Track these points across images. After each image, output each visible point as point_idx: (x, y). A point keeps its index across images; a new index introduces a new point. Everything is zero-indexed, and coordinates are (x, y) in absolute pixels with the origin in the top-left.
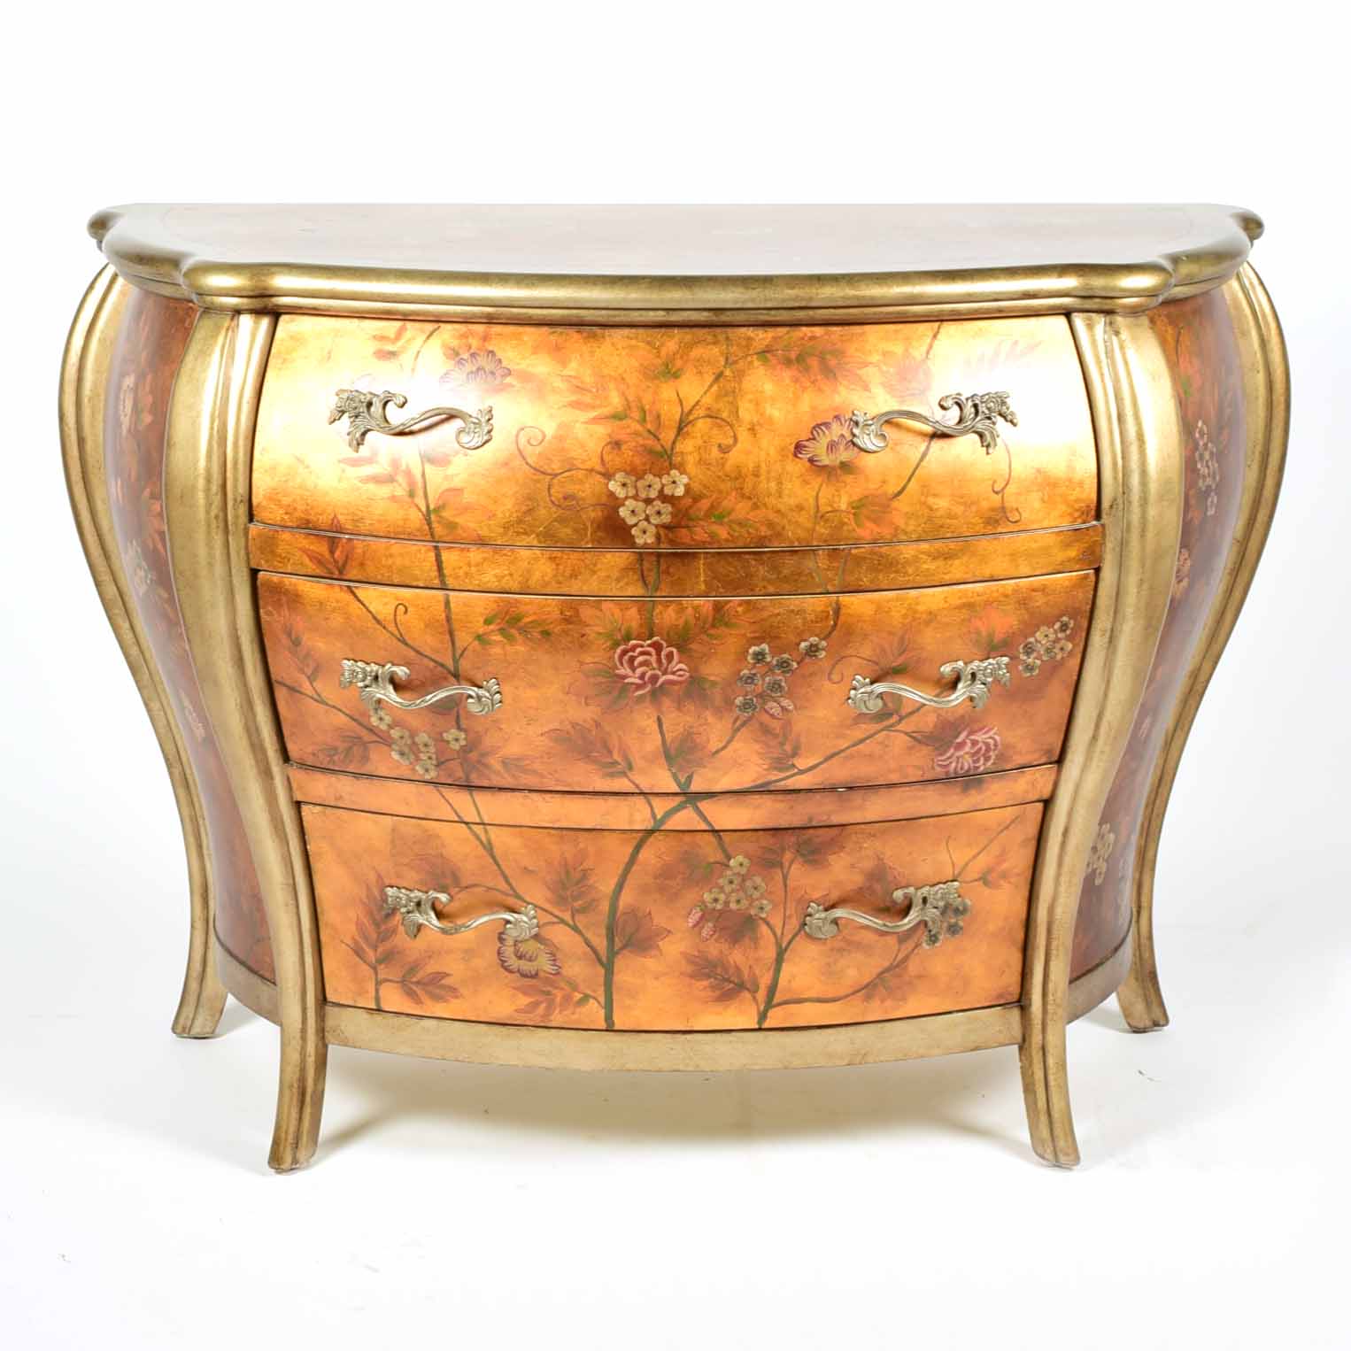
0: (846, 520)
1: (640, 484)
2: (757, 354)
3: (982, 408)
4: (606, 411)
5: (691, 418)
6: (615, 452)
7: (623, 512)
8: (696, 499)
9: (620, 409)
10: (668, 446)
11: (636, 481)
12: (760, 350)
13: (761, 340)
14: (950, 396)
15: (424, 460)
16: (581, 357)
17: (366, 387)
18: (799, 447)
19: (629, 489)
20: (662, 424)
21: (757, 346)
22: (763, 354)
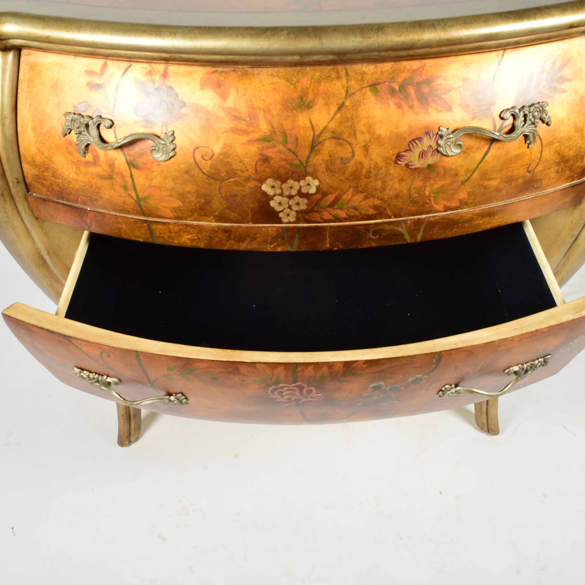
0: (428, 201)
1: (284, 186)
2: (370, 86)
3: (530, 117)
4: (257, 135)
5: (321, 139)
6: (266, 164)
7: (272, 204)
8: (325, 195)
9: (268, 133)
10: (303, 160)
11: (282, 184)
12: (372, 83)
13: (372, 74)
14: (508, 110)
15: (131, 166)
16: (237, 92)
17: (84, 111)
18: (399, 157)
19: (277, 189)
20: (299, 144)
21: (369, 79)
22: (374, 86)
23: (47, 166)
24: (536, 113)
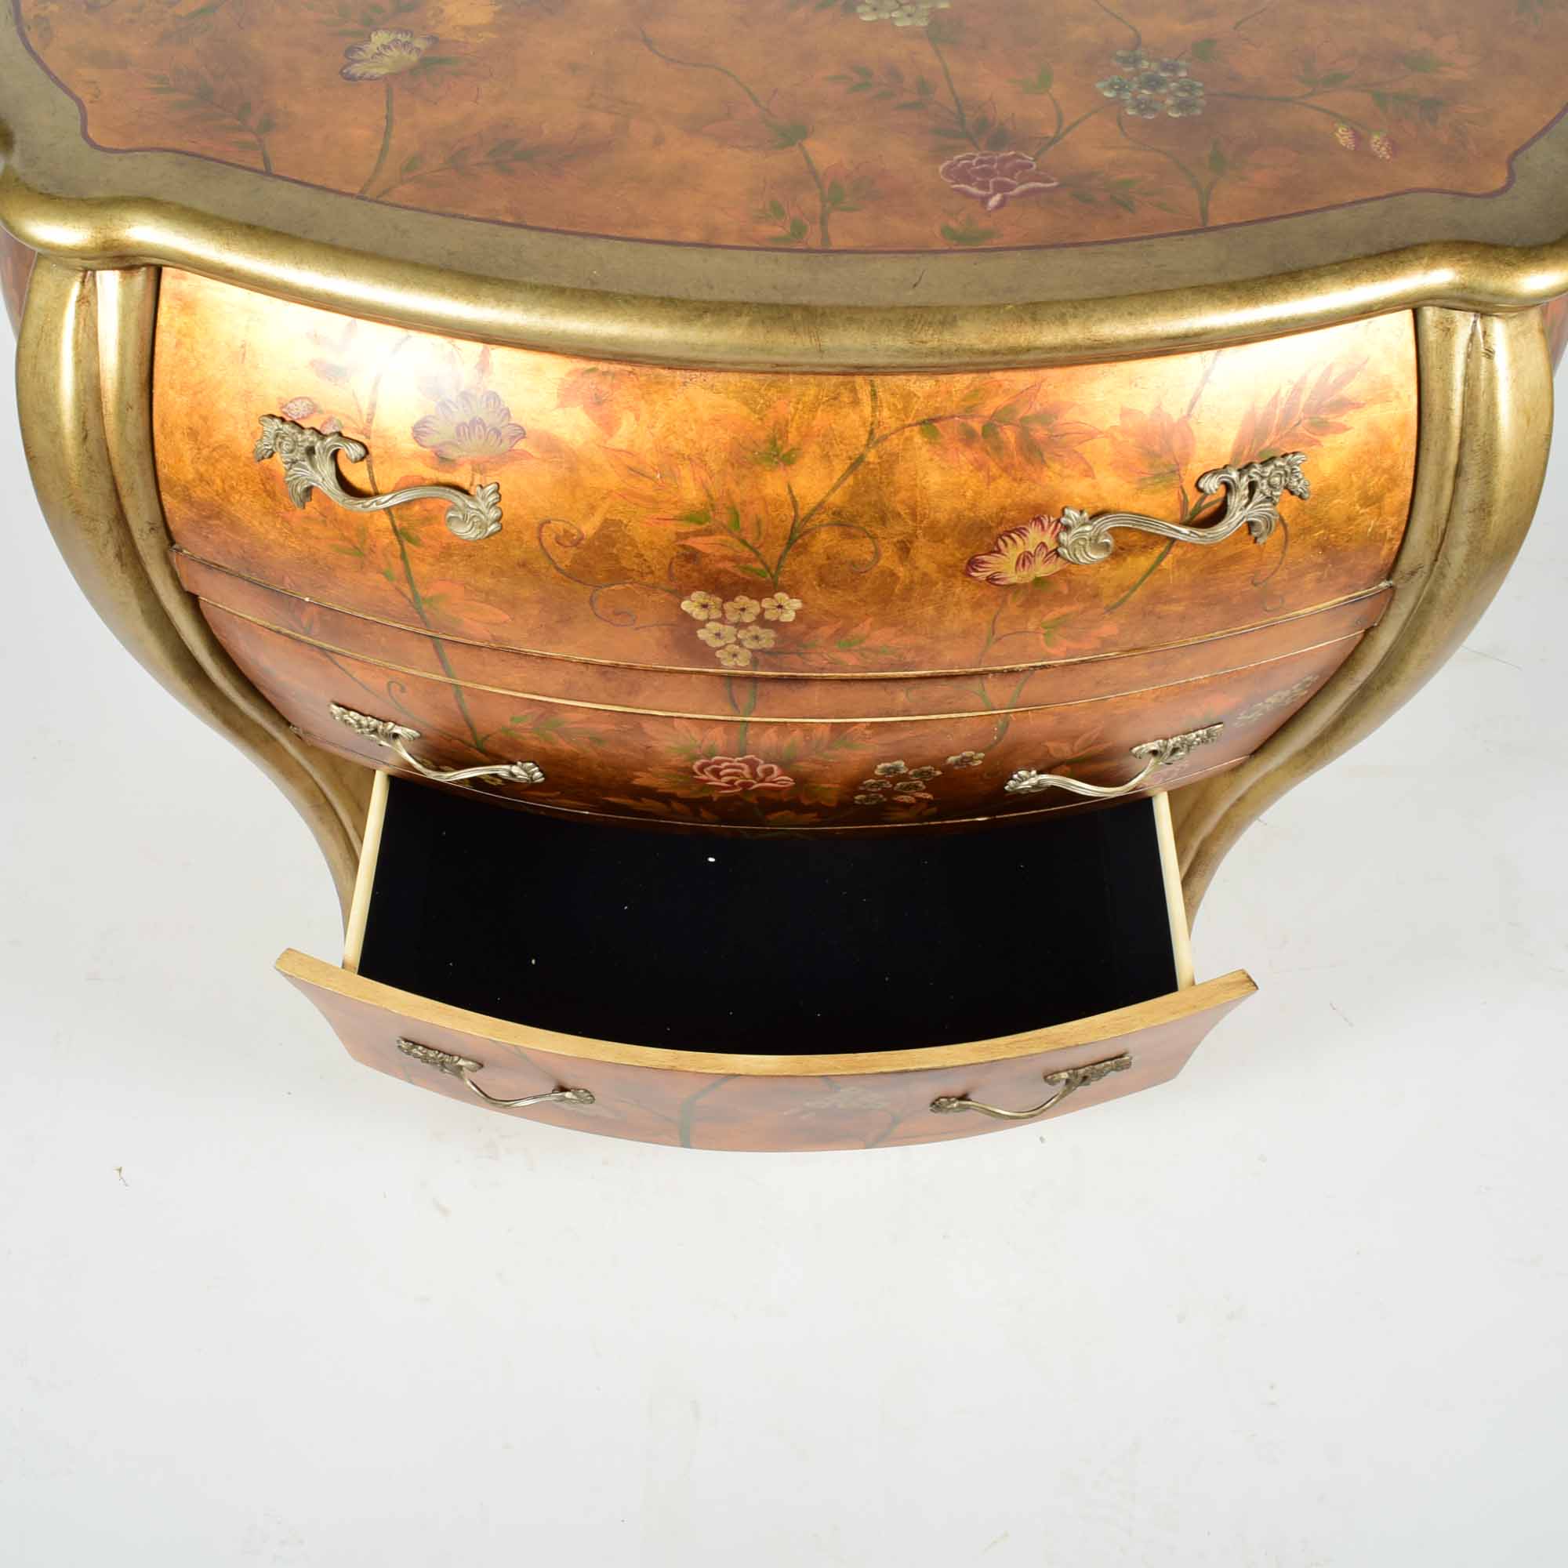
0: (1033, 641)
1: (728, 606)
2: (921, 423)
3: (1263, 486)
4: (675, 509)
5: (809, 525)
6: (690, 566)
7: (702, 634)
8: (813, 626)
9: (699, 507)
10: (771, 561)
11: (723, 602)
12: (925, 417)
13: (929, 396)
14: (1215, 472)
15: (403, 539)
16: (637, 418)
17: (303, 418)
18: (973, 563)
19: (713, 611)
20: (764, 534)
21: (920, 408)
22: (929, 424)
23: (217, 510)
24: (1277, 479)
